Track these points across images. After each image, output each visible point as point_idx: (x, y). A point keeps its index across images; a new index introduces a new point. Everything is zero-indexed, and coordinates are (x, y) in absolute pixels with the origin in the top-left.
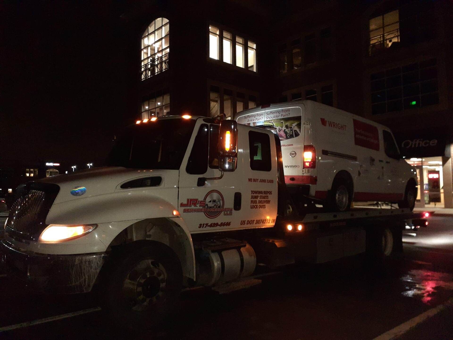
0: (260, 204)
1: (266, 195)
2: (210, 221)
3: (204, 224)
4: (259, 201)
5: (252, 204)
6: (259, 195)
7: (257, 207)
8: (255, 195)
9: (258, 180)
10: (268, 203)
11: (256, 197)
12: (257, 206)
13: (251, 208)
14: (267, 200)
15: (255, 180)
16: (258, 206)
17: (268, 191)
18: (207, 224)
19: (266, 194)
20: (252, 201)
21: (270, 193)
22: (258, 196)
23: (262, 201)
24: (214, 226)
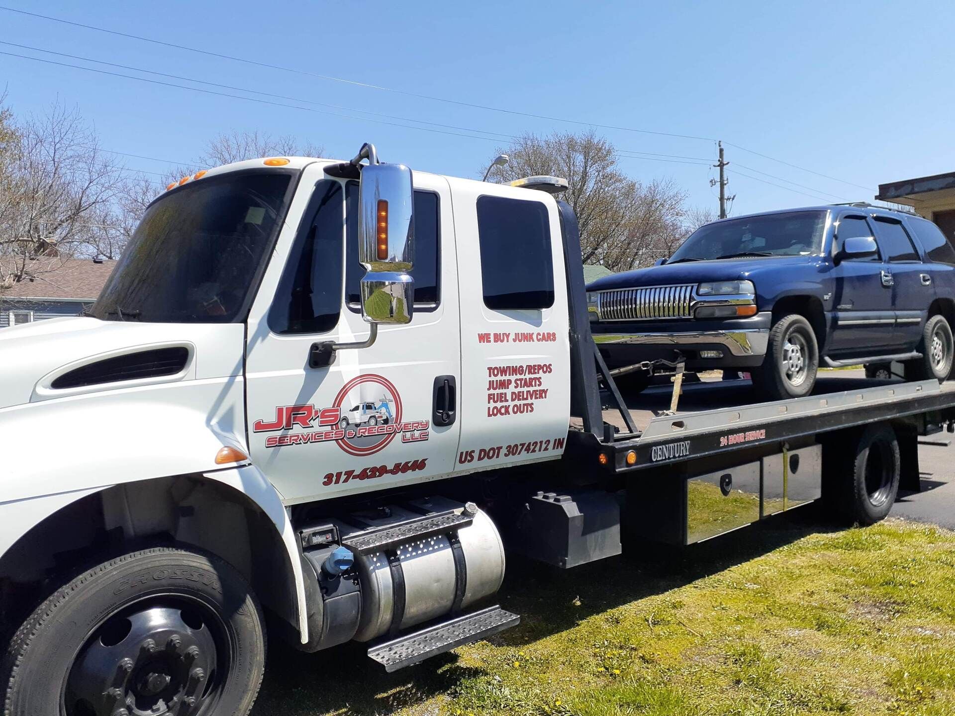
0: (517, 402)
1: (533, 376)
2: (359, 464)
3: (339, 475)
4: (513, 393)
5: (492, 405)
6: (513, 378)
7: (507, 412)
8: (499, 378)
9: (508, 336)
10: (541, 397)
11: (503, 384)
12: (507, 408)
13: (489, 415)
14: (537, 388)
15: (498, 338)
16: (510, 410)
17: (539, 366)
18: (349, 474)
19: (535, 373)
20: (490, 397)
21: (548, 369)
22: (510, 382)
23: (523, 392)
24: (373, 476)
